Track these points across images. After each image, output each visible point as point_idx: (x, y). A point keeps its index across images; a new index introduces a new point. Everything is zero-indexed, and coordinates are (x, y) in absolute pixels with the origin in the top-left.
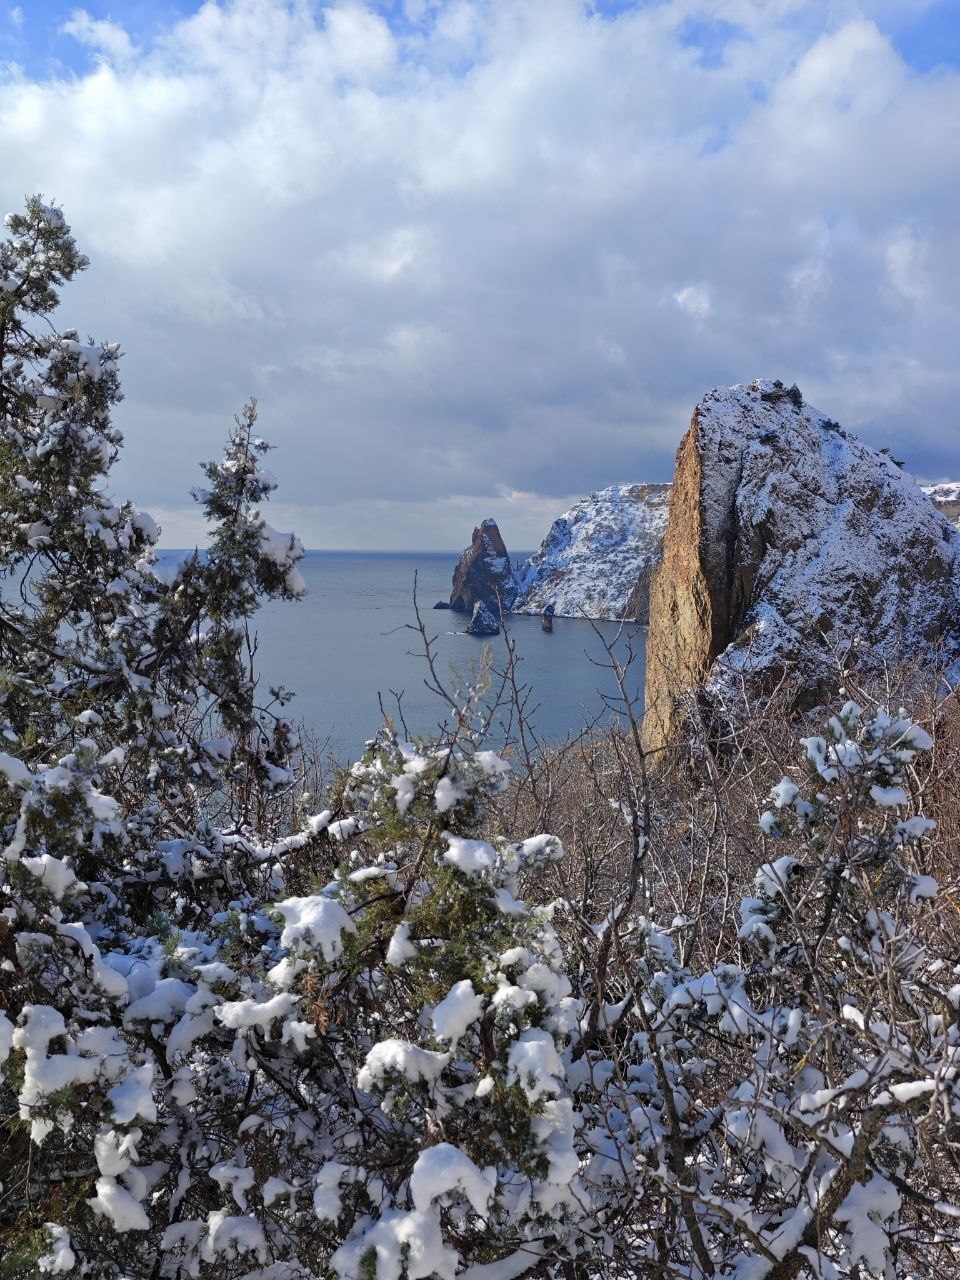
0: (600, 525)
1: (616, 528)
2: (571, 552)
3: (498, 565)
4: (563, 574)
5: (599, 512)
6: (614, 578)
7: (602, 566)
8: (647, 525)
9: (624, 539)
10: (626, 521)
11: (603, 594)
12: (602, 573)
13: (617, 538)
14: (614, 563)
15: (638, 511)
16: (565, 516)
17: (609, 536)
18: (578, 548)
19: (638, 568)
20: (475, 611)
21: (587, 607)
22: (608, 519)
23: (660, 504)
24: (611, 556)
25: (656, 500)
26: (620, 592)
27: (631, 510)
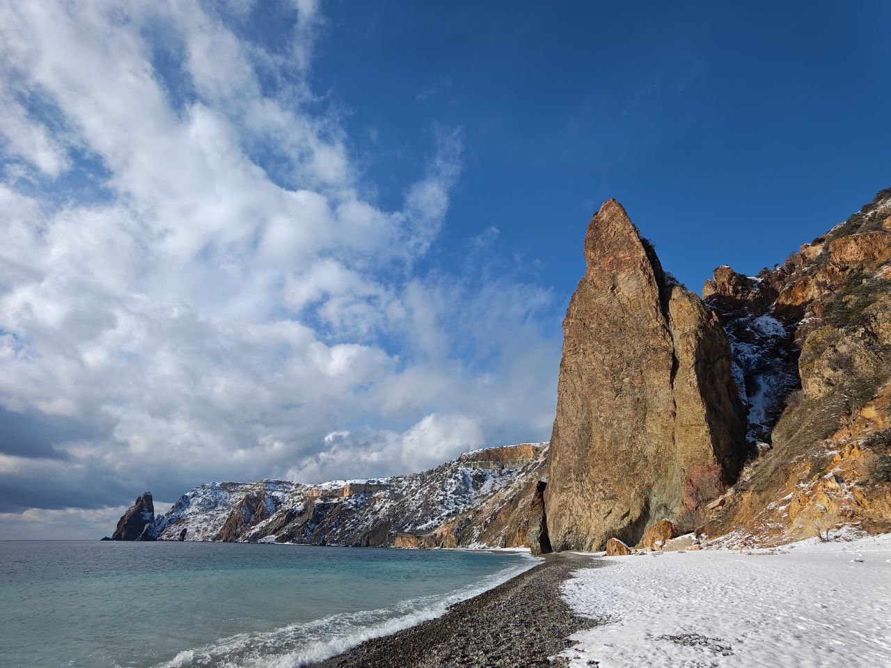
0: (205, 499)
1: (213, 501)
2: (188, 511)
3: (148, 515)
4: (184, 520)
5: (205, 493)
6: (211, 522)
7: (205, 517)
8: (227, 500)
9: (216, 506)
10: (217, 498)
11: (206, 530)
12: (205, 520)
13: (213, 505)
14: (212, 515)
15: (223, 494)
16: (188, 494)
17: (209, 504)
18: (193, 509)
19: (224, 518)
20: (145, 529)
21: (196, 536)
22: (209, 496)
23: (234, 492)
24: (210, 512)
25: (233, 490)
26: (215, 528)
27: (221, 493)
